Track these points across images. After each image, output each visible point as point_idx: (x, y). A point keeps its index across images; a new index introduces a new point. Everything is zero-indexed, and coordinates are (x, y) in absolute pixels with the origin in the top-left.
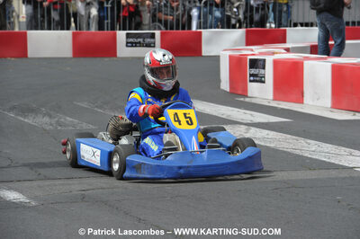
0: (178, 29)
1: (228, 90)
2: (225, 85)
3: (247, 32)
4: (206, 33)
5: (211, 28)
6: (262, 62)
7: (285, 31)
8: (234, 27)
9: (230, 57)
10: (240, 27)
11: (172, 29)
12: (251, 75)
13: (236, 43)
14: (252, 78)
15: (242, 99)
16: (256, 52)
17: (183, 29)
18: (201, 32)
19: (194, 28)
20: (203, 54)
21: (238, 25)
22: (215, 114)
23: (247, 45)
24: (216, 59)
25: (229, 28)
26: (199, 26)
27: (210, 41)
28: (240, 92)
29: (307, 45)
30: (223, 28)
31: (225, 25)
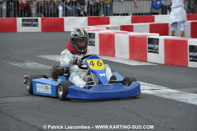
7: (109, 18)
10: (85, 16)
20: (65, 30)
23: (89, 25)
29: (119, 25)
30: (76, 16)
31: (77, 14)
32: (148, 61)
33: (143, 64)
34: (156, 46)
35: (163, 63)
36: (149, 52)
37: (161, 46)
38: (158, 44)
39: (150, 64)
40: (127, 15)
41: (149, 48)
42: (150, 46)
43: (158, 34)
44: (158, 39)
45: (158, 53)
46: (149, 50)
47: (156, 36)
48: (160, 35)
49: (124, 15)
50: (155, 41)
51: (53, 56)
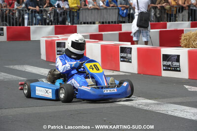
0: (16, 25)
1: (45, 59)
2: (43, 56)
3: (56, 27)
4: (32, 28)
5: (35, 25)
6: (63, 44)
7: (76, 26)
8: (48, 24)
9: (46, 41)
10: (51, 25)
11: (13, 25)
12: (58, 51)
13: (50, 33)
14: (58, 53)
15: (53, 64)
16: (60, 38)
17: (20, 25)
18: (30, 27)
19: (26, 25)
20: (31, 39)
21: (50, 23)
22: (37, 73)
23: (56, 34)
24: (38, 42)
25: (45, 25)
26: (29, 24)
27: (35, 32)
28: (51, 60)
29: (88, 34)
30: (42, 25)
31: (43, 23)
32: (121, 70)
33: (116, 73)
34: (129, 55)
35: (136, 72)
36: (121, 61)
37: (134, 55)
38: (131, 53)
39: (124, 74)
40: (94, 23)
41: (121, 57)
42: (123, 55)
43: (130, 43)
44: (131, 48)
45: (131, 62)
46: (122, 59)
47: (127, 45)
48: (132, 44)
49: (91, 23)
50: (128, 50)
51: (22, 66)
